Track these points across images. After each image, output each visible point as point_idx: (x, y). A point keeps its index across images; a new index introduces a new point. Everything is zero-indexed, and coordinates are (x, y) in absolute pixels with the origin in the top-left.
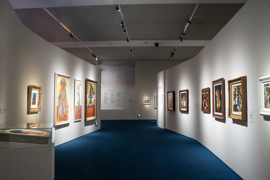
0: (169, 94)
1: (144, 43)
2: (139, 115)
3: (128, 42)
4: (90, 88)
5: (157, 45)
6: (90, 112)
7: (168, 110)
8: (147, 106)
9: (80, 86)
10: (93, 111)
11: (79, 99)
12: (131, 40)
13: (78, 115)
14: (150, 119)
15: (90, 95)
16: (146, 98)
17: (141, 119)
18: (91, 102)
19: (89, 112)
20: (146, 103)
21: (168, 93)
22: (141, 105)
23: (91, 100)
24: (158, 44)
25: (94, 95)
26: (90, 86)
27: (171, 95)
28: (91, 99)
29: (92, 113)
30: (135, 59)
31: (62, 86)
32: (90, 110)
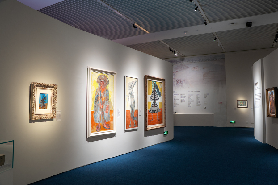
0: (270, 92)
1: (230, 24)
2: (233, 122)
3: (206, 24)
4: (153, 87)
5: (249, 24)
6: (154, 118)
7: (269, 116)
8: (243, 110)
9: (135, 84)
10: (158, 117)
11: (134, 102)
12: (210, 22)
13: (132, 122)
14: (247, 127)
15: (153, 96)
16: (241, 99)
17: (235, 126)
18: (154, 105)
19: (152, 117)
20: (241, 106)
21: (267, 90)
22: (235, 109)
23: (155, 103)
24: (251, 22)
25: (160, 96)
26: (153, 85)
27: (272, 93)
28: (155, 101)
29: (157, 119)
30: (225, 51)
31: (100, 85)
32: (154, 116)
